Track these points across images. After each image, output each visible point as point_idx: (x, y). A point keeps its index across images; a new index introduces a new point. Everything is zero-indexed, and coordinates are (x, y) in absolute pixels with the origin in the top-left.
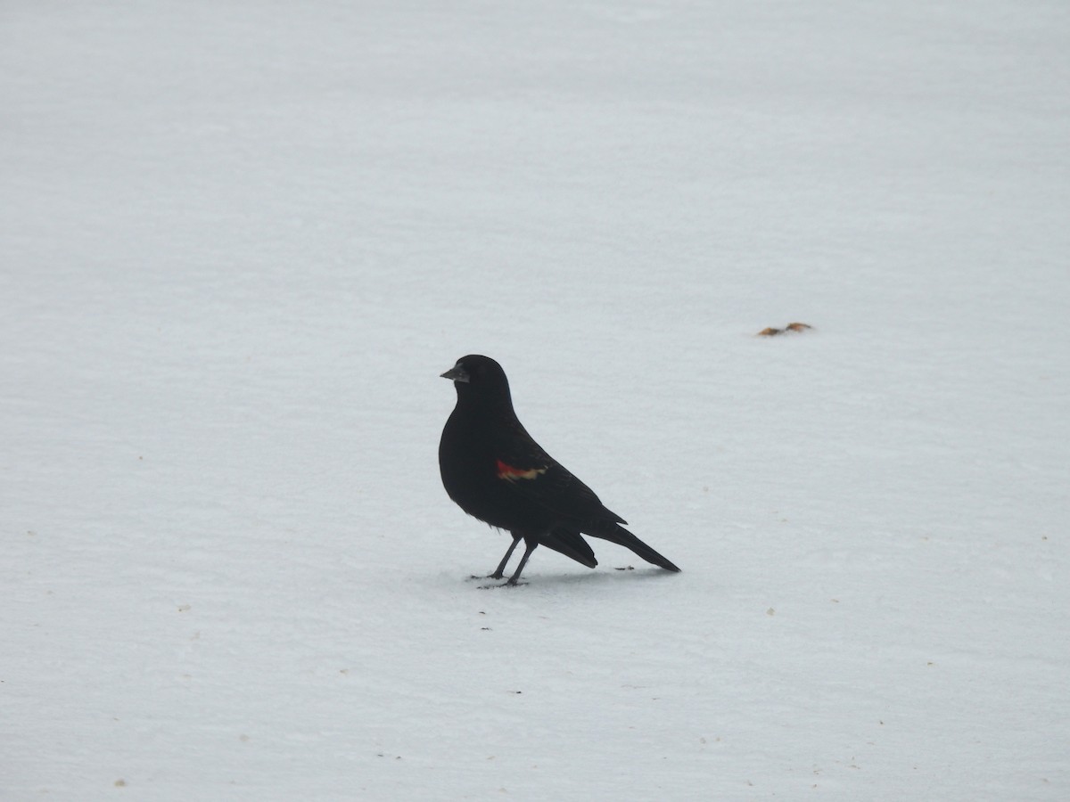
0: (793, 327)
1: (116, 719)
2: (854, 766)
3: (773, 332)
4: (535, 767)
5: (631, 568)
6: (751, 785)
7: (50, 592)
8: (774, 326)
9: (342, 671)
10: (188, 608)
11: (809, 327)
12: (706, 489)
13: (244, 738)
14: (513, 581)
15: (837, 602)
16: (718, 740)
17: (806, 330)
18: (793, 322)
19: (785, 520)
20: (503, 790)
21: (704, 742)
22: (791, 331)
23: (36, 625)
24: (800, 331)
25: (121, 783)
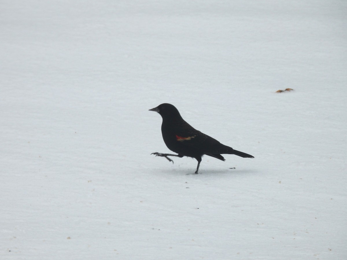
0: (287, 90)
1: (68, 217)
2: (307, 232)
3: (281, 91)
4: (204, 232)
5: (235, 168)
6: (273, 238)
7: (46, 176)
8: (281, 89)
9: (141, 202)
10: (91, 181)
11: (292, 90)
12: (259, 143)
13: (109, 223)
14: (196, 172)
15: (301, 179)
16: (263, 224)
17: (291, 91)
18: (287, 88)
19: (284, 152)
20: (193, 240)
21: (258, 224)
22: (286, 91)
23: (42, 187)
24: (289, 91)
25: (69, 238)
